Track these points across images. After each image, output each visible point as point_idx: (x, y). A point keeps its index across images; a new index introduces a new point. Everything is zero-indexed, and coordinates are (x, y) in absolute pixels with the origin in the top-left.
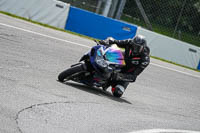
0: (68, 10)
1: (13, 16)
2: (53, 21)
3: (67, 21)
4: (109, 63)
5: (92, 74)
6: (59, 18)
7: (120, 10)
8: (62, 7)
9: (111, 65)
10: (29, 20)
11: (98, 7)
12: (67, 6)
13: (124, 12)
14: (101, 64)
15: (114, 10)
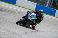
0: (36, 5)
1: (20, 7)
2: (31, 8)
3: (36, 8)
4: (32, 18)
5: (27, 22)
6: (33, 8)
7: (51, 5)
8: (34, 4)
9: (33, 19)
10: (25, 8)
11: (45, 4)
12: (36, 4)
13: (52, 6)
14: (29, 19)
15: (49, 5)
